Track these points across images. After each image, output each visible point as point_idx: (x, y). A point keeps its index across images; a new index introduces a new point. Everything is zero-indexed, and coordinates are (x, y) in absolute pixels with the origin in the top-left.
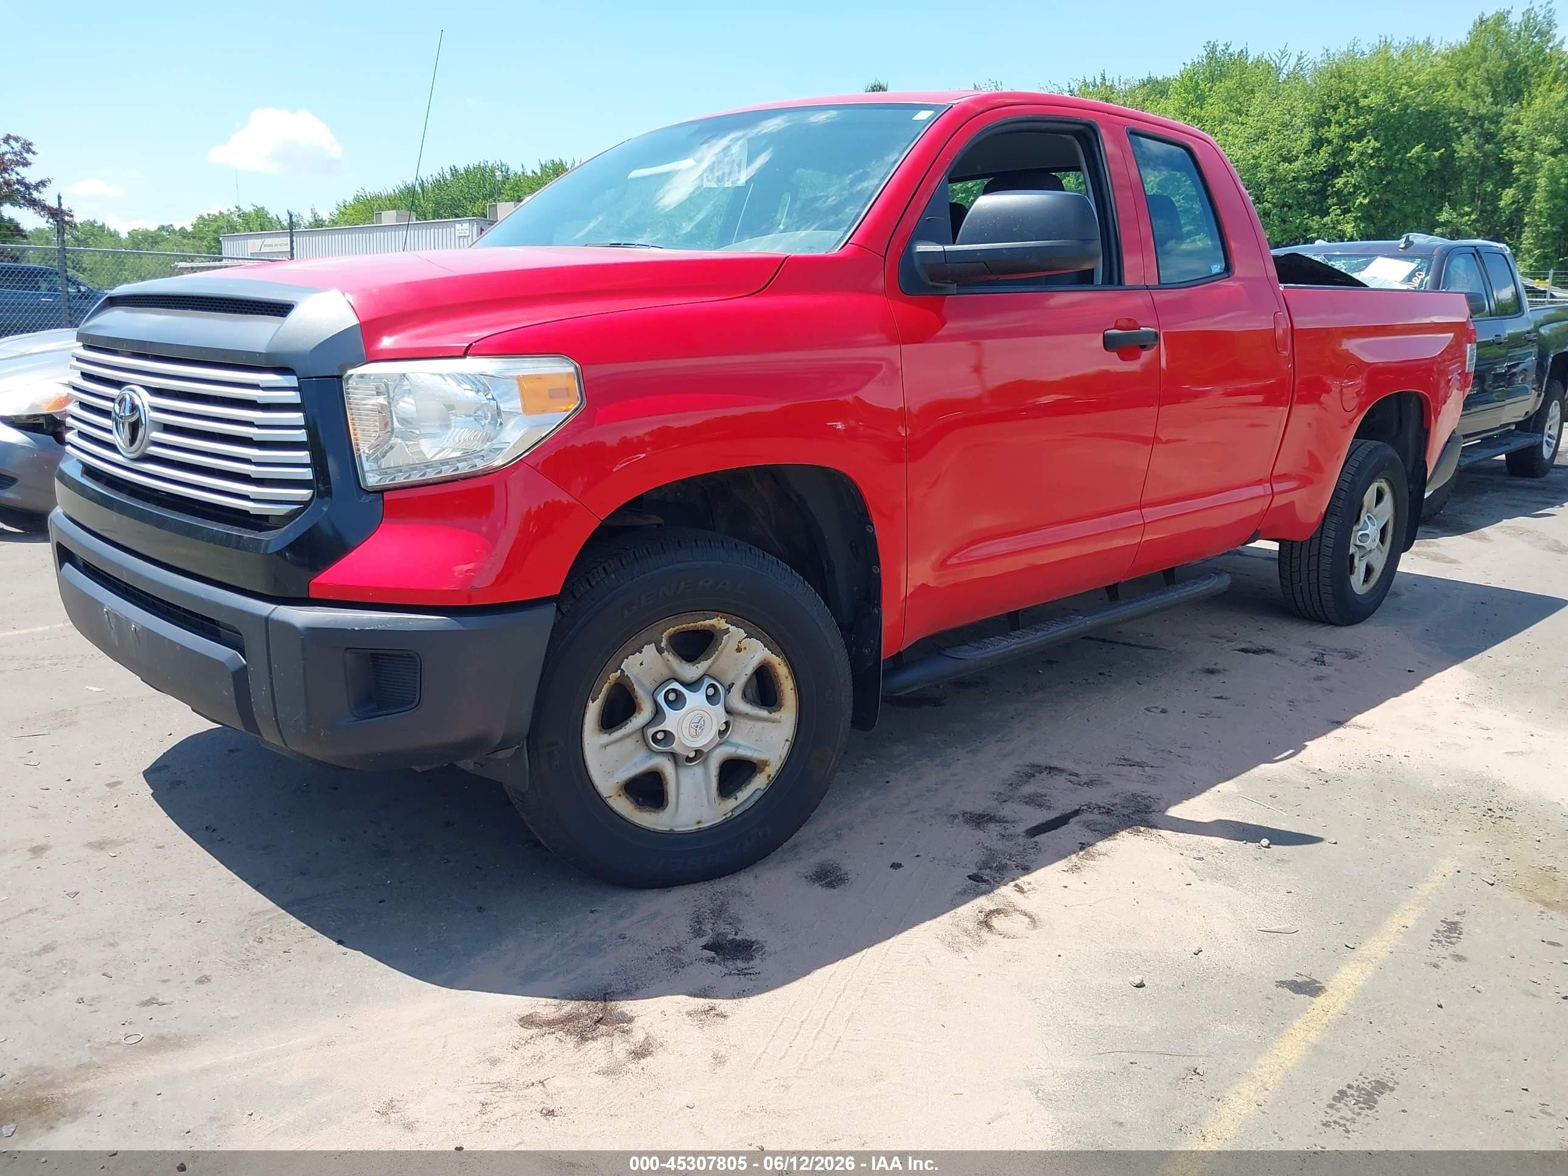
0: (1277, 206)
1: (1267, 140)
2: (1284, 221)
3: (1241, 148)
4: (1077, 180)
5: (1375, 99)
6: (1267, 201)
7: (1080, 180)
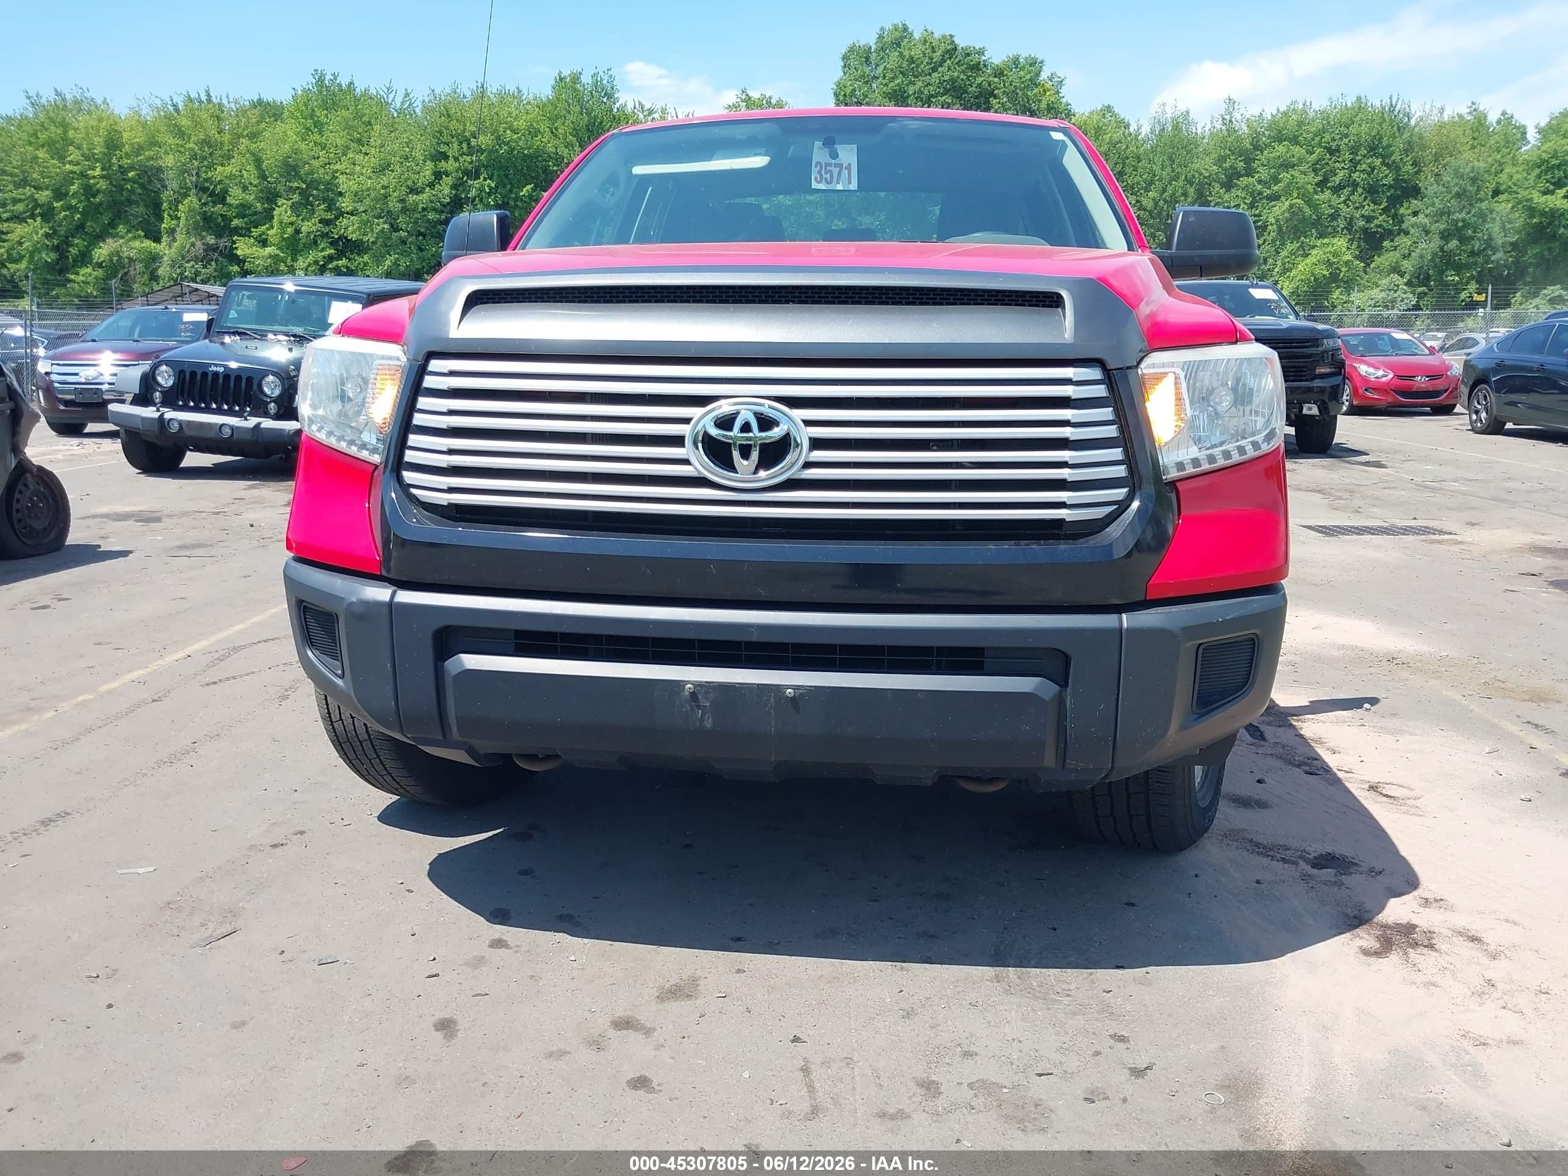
0: (412, 235)
1: (392, 171)
2: (421, 250)
3: (370, 178)
4: (200, 201)
5: (484, 140)
6: (401, 229)
7: (203, 201)
